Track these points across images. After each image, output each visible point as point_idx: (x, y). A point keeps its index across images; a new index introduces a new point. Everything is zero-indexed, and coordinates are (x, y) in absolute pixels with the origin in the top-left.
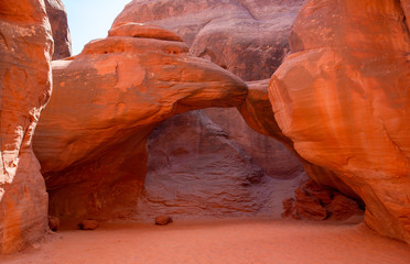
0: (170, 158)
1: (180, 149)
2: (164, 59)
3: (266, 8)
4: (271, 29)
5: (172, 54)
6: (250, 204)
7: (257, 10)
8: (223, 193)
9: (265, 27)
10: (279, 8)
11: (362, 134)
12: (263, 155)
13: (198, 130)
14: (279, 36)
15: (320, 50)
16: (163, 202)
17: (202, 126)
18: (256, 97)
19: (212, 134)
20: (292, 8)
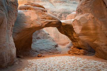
0: (36, 40)
1: (38, 37)
2: (42, 13)
3: (56, 4)
4: (59, 9)
5: (44, 12)
6: (58, 52)
7: (54, 4)
8: (51, 49)
9: (57, 8)
10: (60, 4)
11: (99, 34)
12: (57, 40)
13: (43, 33)
14: (61, 11)
15: (88, 14)
16: (36, 51)
17: (44, 32)
18: (64, 25)
19: (46, 34)
20: (63, 4)
